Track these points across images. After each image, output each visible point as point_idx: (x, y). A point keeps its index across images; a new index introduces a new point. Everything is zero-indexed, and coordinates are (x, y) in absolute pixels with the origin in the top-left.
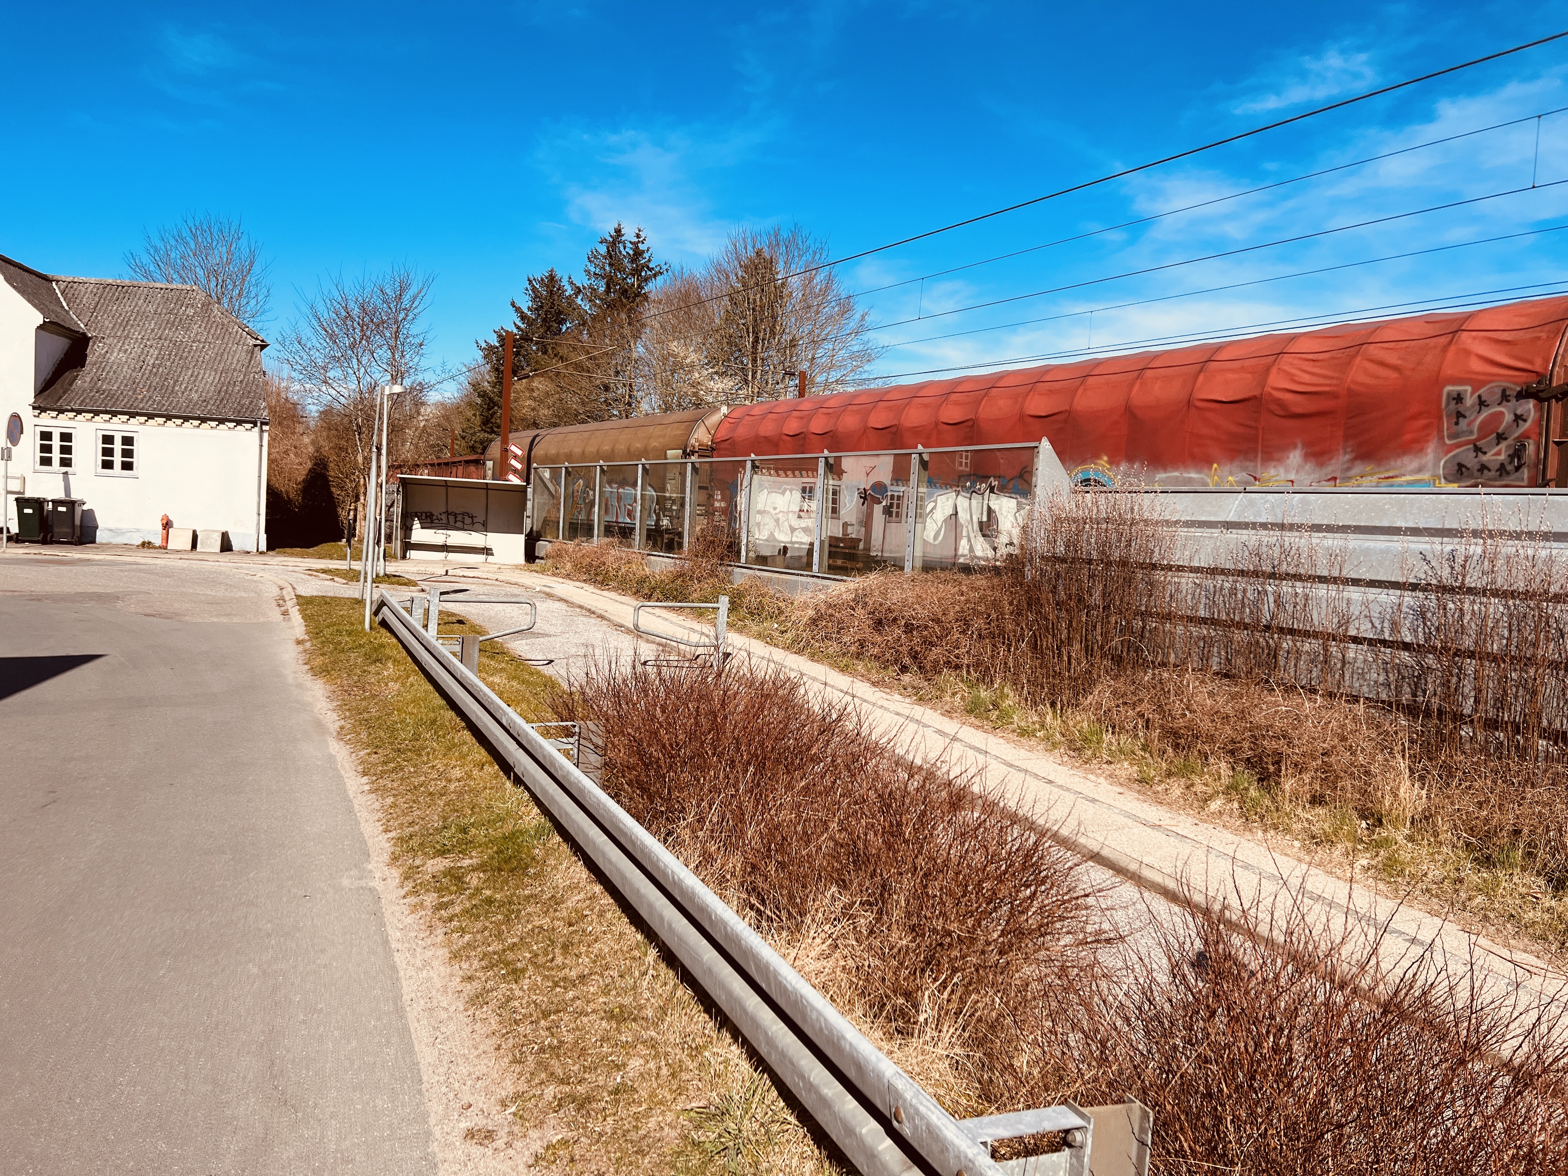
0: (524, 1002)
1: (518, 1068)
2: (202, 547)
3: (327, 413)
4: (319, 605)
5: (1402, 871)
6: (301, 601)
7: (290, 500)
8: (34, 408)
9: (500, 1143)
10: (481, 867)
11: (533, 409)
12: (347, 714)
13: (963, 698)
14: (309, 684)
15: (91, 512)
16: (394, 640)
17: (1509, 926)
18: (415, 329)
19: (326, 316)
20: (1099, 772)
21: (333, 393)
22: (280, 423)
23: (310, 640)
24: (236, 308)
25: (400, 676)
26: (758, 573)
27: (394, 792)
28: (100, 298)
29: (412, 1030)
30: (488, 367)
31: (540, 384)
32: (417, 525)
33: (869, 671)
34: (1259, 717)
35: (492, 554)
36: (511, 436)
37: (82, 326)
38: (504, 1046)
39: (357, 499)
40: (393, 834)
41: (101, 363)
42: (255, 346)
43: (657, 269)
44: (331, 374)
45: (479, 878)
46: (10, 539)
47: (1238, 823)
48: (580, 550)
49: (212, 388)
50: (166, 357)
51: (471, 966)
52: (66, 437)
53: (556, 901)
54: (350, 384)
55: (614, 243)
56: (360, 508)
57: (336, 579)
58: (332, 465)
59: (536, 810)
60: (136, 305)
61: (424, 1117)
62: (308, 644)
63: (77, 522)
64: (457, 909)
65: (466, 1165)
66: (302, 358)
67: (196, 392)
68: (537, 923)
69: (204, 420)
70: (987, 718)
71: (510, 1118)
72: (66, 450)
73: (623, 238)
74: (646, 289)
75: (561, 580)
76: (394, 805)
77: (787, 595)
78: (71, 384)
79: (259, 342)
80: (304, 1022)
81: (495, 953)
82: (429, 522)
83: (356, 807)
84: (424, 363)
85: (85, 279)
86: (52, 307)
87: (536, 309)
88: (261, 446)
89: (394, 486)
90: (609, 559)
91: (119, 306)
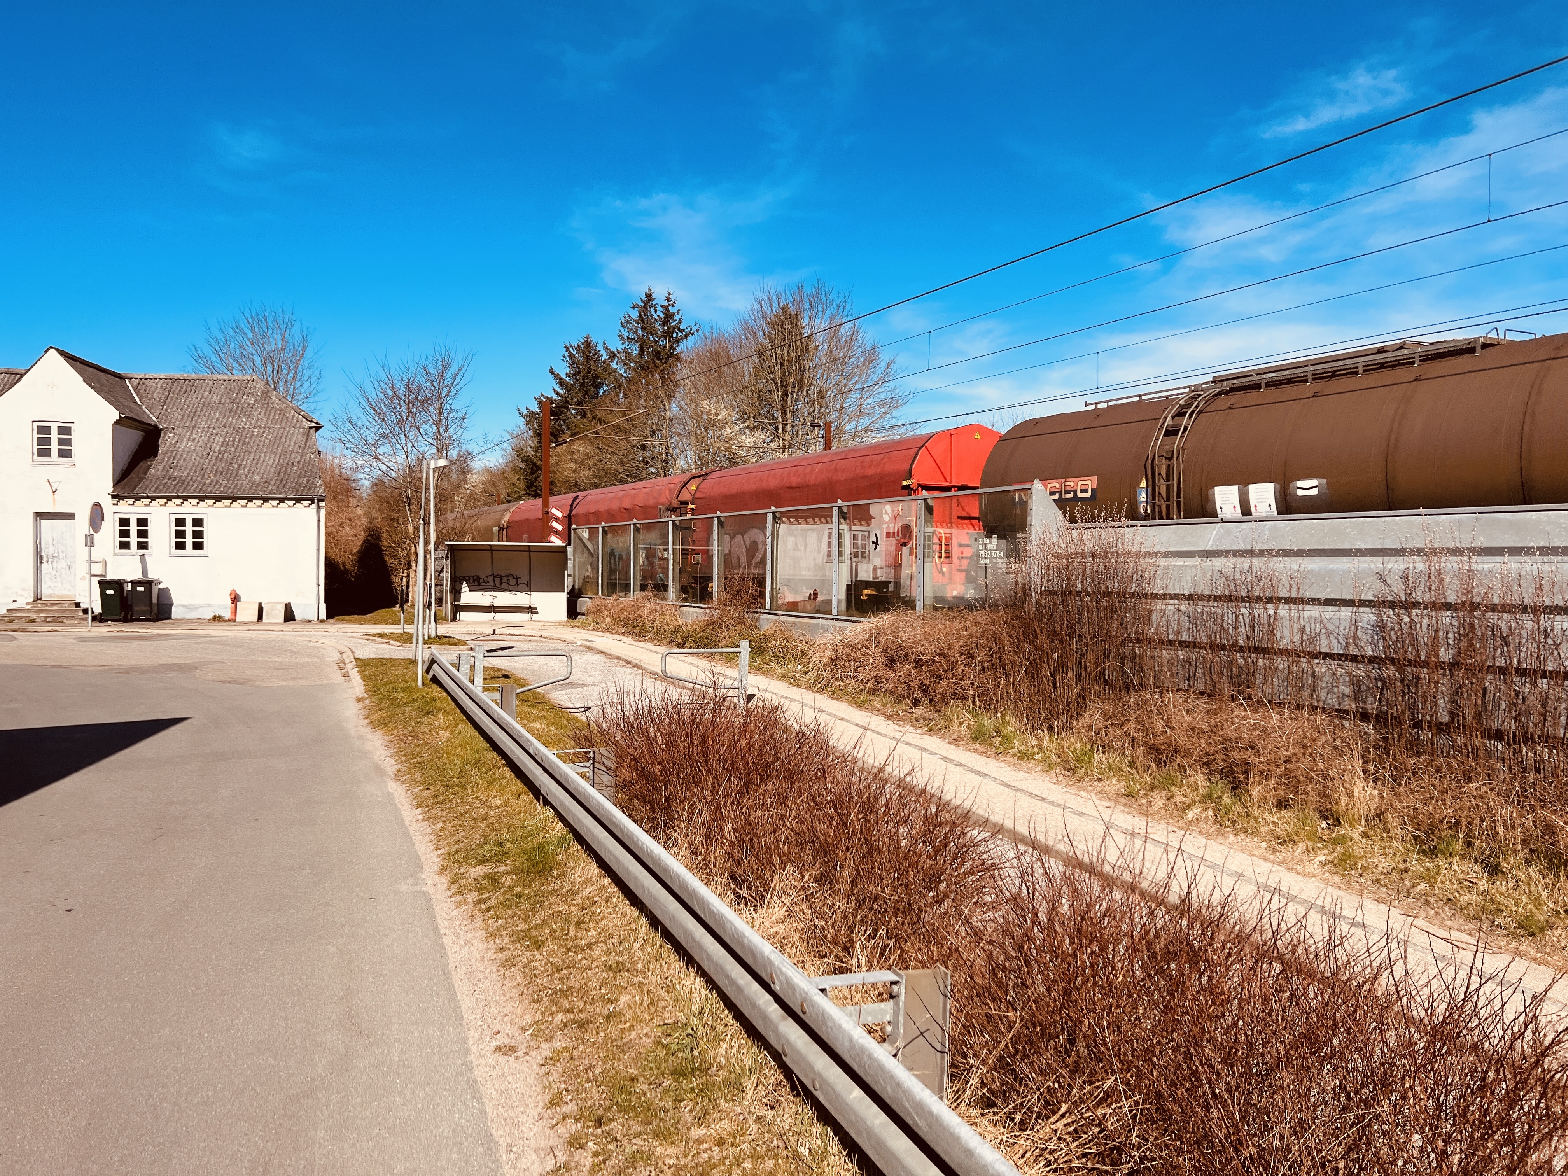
0: (543, 963)
1: (536, 1006)
2: (267, 619)
3: (378, 485)
4: (376, 666)
5: (1355, 864)
6: (360, 663)
7: (346, 571)
8: (113, 497)
9: (520, 1053)
10: (514, 872)
11: (575, 471)
12: (403, 759)
13: (969, 727)
14: (369, 736)
15: (166, 591)
16: (445, 694)
17: (1446, 909)
18: (457, 404)
19: (374, 396)
20: (1091, 788)
21: (384, 468)
22: (334, 498)
23: (369, 698)
24: (292, 390)
25: (450, 725)
26: (782, 618)
27: (443, 819)
28: (169, 392)
29: (456, 986)
30: (531, 433)
31: (580, 447)
32: (465, 588)
33: (884, 705)
34: (1229, 731)
35: (537, 613)
36: (552, 499)
37: (154, 418)
38: (526, 992)
39: (409, 566)
40: (443, 851)
41: (172, 452)
42: (311, 428)
43: (688, 330)
44: (381, 450)
45: (512, 879)
46: (94, 619)
47: (1212, 830)
48: (618, 605)
49: (273, 470)
50: (231, 443)
51: (503, 941)
52: (142, 522)
53: (573, 893)
54: (398, 458)
55: (645, 307)
56: (412, 575)
57: (391, 642)
58: (384, 535)
59: (560, 824)
60: (202, 396)
61: (465, 1040)
62: (367, 702)
63: (155, 600)
64: (493, 902)
65: (495, 1068)
66: (353, 437)
67: (258, 474)
68: (557, 909)
69: (266, 500)
70: (991, 745)
71: (528, 1038)
73: (654, 302)
74: (679, 350)
75: (601, 634)
76: (443, 829)
77: (809, 638)
78: (145, 474)
79: (313, 424)
80: (374, 983)
81: (522, 931)
82: (477, 585)
83: (412, 832)
84: (467, 436)
85: (155, 375)
86: (126, 403)
87: (574, 375)
88: (319, 521)
89: (443, 553)
90: (645, 612)
91: (187, 398)
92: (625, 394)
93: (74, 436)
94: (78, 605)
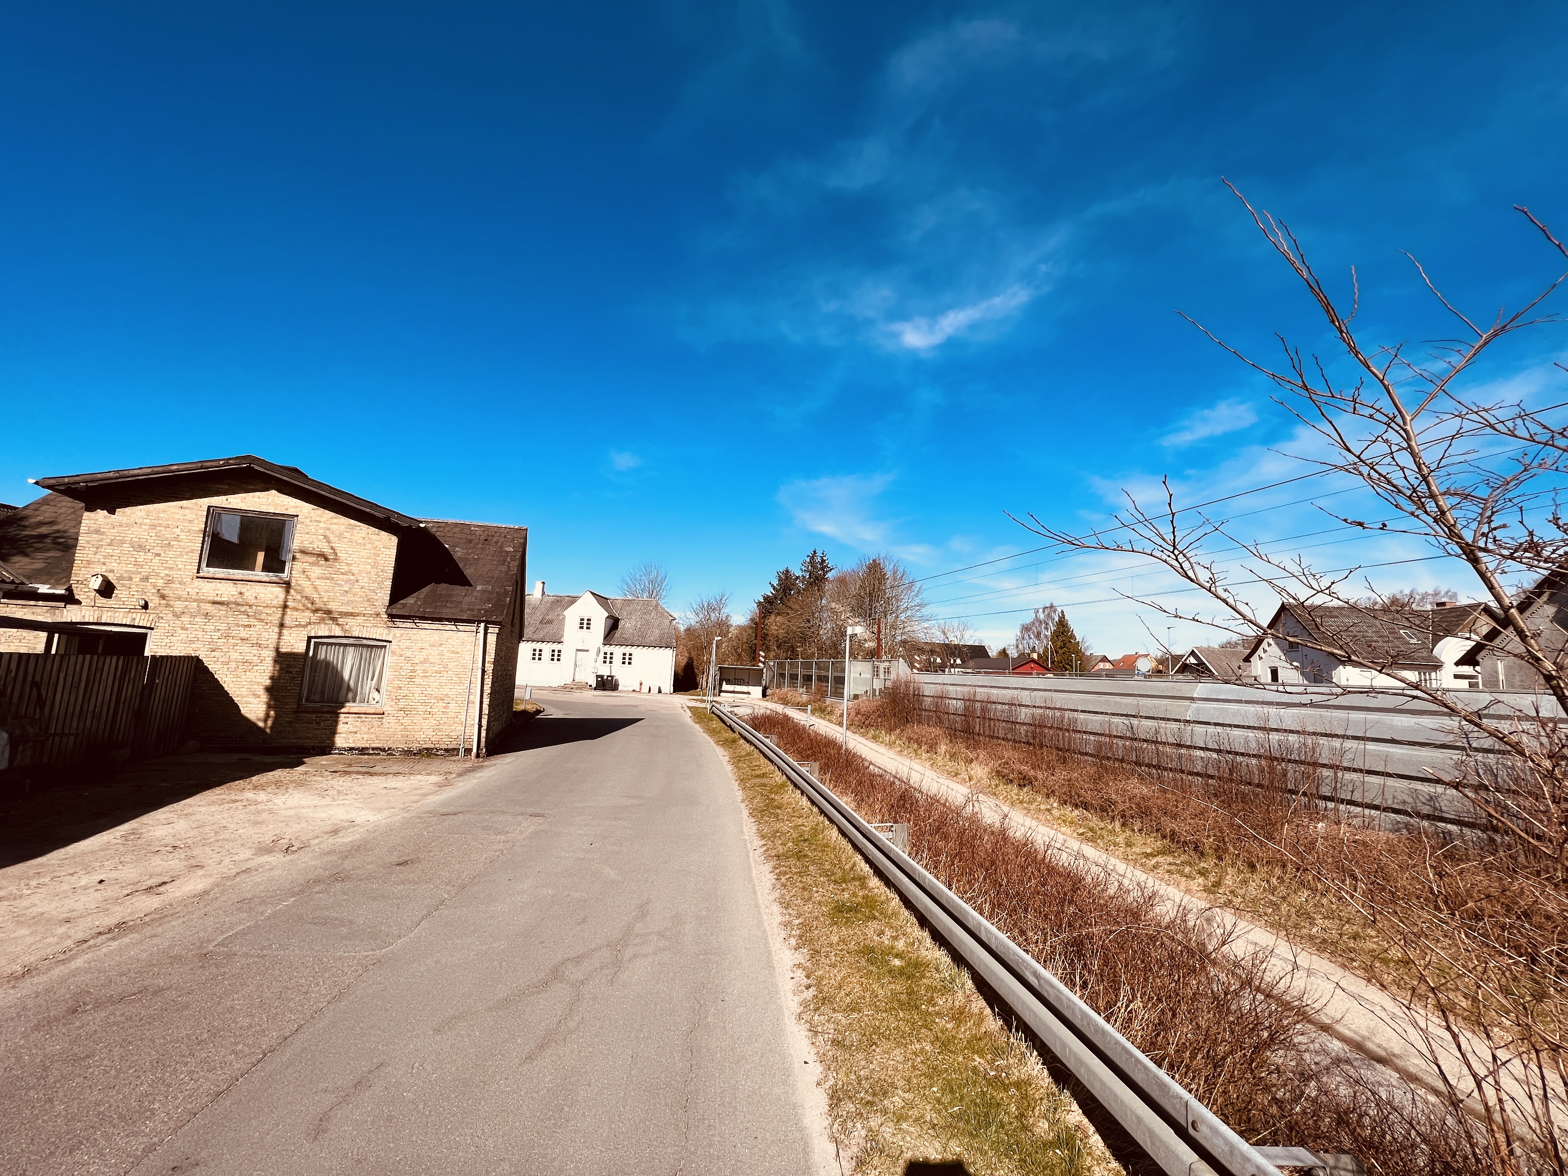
2: (653, 692)
4: (694, 709)
6: (688, 708)
7: (681, 675)
8: (604, 645)
15: (618, 680)
22: (679, 646)
28: (623, 605)
30: (759, 611)
31: (780, 619)
32: (724, 683)
35: (750, 694)
37: (618, 615)
39: (704, 674)
41: (623, 628)
42: (672, 620)
43: (832, 567)
46: (593, 689)
48: (781, 692)
49: (658, 636)
50: (644, 625)
52: (612, 654)
55: (813, 557)
56: (705, 677)
57: (699, 701)
58: (695, 661)
60: (635, 607)
62: (692, 717)
63: (614, 683)
67: (653, 637)
69: (655, 647)
72: (611, 658)
73: (817, 555)
74: (827, 576)
78: (614, 636)
85: (617, 597)
86: (610, 610)
87: (780, 585)
88: (673, 655)
89: (717, 669)
90: (789, 695)
91: (629, 608)
92: (801, 596)
93: (592, 622)
94: (587, 684)
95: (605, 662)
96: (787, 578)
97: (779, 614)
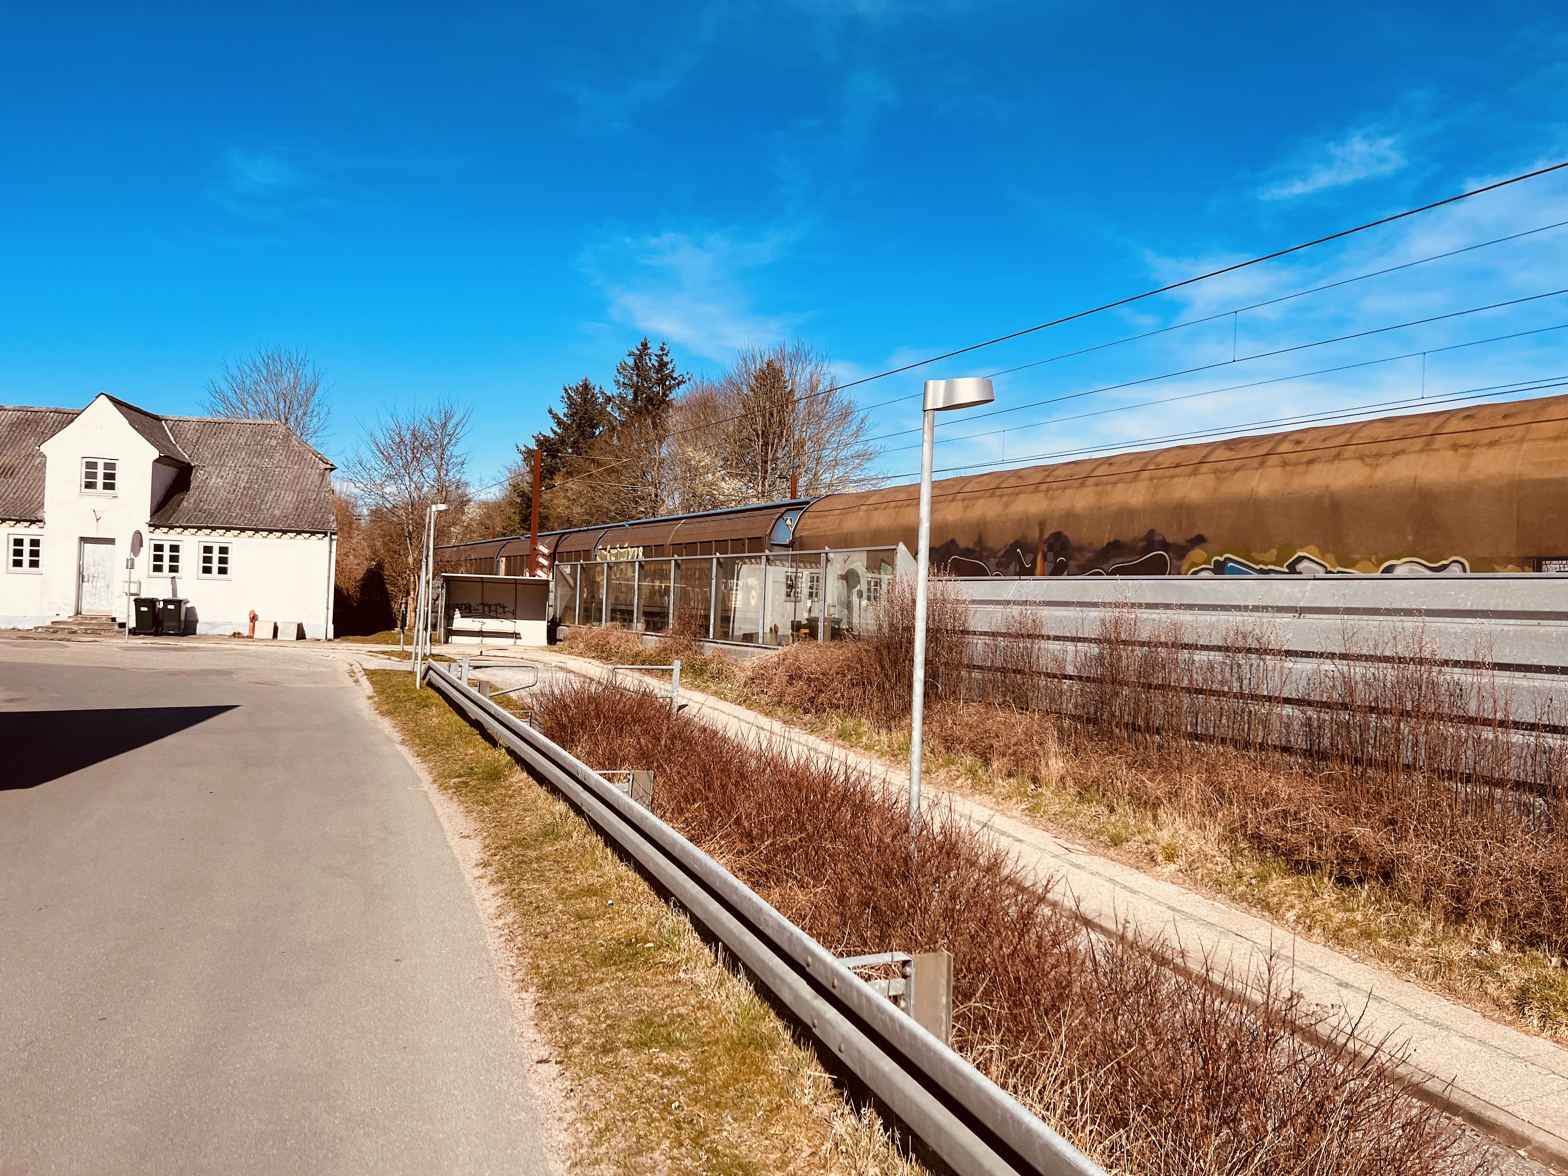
2: (282, 636)
3: (377, 514)
4: (382, 675)
5: (1041, 810)
6: (368, 673)
8: (150, 526)
10: (478, 779)
11: (568, 508)
12: (406, 733)
13: (836, 728)
14: (380, 720)
15: (192, 609)
16: (437, 692)
18: (456, 451)
19: (383, 442)
22: (345, 532)
23: (377, 696)
25: (440, 713)
26: (721, 646)
28: (201, 433)
31: (573, 485)
32: (457, 615)
33: (784, 714)
35: (520, 638)
36: (541, 536)
37: (187, 457)
39: (408, 594)
40: (434, 774)
41: (202, 487)
42: (326, 469)
43: (680, 379)
45: (476, 782)
46: (130, 631)
47: (968, 792)
48: (591, 632)
49: (291, 506)
50: (255, 481)
52: (174, 548)
54: (402, 497)
55: (641, 356)
56: (410, 602)
57: (392, 658)
58: (387, 565)
59: (508, 755)
60: (230, 438)
62: (376, 699)
63: (183, 618)
64: (465, 792)
66: (363, 477)
67: (278, 509)
69: (284, 532)
70: (849, 740)
72: (174, 559)
73: (649, 351)
74: (671, 396)
75: (575, 657)
76: (434, 765)
78: (179, 506)
79: (328, 466)
81: (479, 801)
82: (468, 612)
83: (414, 767)
85: (188, 418)
86: (164, 443)
87: (571, 415)
88: (331, 552)
89: (439, 583)
90: (612, 639)
91: (216, 439)
92: (618, 437)
93: (118, 472)
94: (114, 620)
95: (158, 569)
96: (585, 400)
97: (570, 474)
